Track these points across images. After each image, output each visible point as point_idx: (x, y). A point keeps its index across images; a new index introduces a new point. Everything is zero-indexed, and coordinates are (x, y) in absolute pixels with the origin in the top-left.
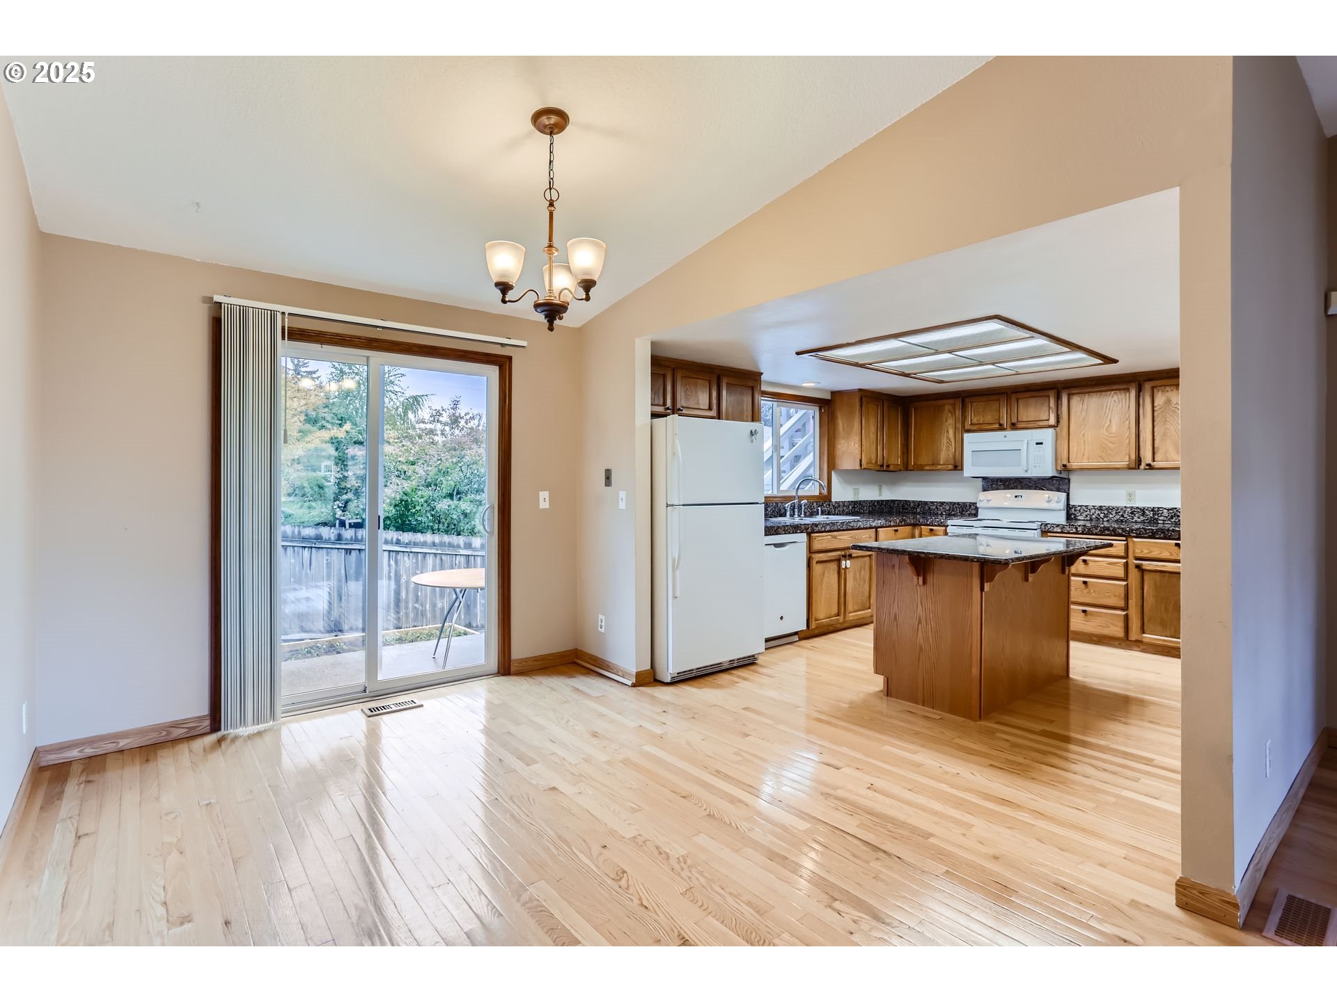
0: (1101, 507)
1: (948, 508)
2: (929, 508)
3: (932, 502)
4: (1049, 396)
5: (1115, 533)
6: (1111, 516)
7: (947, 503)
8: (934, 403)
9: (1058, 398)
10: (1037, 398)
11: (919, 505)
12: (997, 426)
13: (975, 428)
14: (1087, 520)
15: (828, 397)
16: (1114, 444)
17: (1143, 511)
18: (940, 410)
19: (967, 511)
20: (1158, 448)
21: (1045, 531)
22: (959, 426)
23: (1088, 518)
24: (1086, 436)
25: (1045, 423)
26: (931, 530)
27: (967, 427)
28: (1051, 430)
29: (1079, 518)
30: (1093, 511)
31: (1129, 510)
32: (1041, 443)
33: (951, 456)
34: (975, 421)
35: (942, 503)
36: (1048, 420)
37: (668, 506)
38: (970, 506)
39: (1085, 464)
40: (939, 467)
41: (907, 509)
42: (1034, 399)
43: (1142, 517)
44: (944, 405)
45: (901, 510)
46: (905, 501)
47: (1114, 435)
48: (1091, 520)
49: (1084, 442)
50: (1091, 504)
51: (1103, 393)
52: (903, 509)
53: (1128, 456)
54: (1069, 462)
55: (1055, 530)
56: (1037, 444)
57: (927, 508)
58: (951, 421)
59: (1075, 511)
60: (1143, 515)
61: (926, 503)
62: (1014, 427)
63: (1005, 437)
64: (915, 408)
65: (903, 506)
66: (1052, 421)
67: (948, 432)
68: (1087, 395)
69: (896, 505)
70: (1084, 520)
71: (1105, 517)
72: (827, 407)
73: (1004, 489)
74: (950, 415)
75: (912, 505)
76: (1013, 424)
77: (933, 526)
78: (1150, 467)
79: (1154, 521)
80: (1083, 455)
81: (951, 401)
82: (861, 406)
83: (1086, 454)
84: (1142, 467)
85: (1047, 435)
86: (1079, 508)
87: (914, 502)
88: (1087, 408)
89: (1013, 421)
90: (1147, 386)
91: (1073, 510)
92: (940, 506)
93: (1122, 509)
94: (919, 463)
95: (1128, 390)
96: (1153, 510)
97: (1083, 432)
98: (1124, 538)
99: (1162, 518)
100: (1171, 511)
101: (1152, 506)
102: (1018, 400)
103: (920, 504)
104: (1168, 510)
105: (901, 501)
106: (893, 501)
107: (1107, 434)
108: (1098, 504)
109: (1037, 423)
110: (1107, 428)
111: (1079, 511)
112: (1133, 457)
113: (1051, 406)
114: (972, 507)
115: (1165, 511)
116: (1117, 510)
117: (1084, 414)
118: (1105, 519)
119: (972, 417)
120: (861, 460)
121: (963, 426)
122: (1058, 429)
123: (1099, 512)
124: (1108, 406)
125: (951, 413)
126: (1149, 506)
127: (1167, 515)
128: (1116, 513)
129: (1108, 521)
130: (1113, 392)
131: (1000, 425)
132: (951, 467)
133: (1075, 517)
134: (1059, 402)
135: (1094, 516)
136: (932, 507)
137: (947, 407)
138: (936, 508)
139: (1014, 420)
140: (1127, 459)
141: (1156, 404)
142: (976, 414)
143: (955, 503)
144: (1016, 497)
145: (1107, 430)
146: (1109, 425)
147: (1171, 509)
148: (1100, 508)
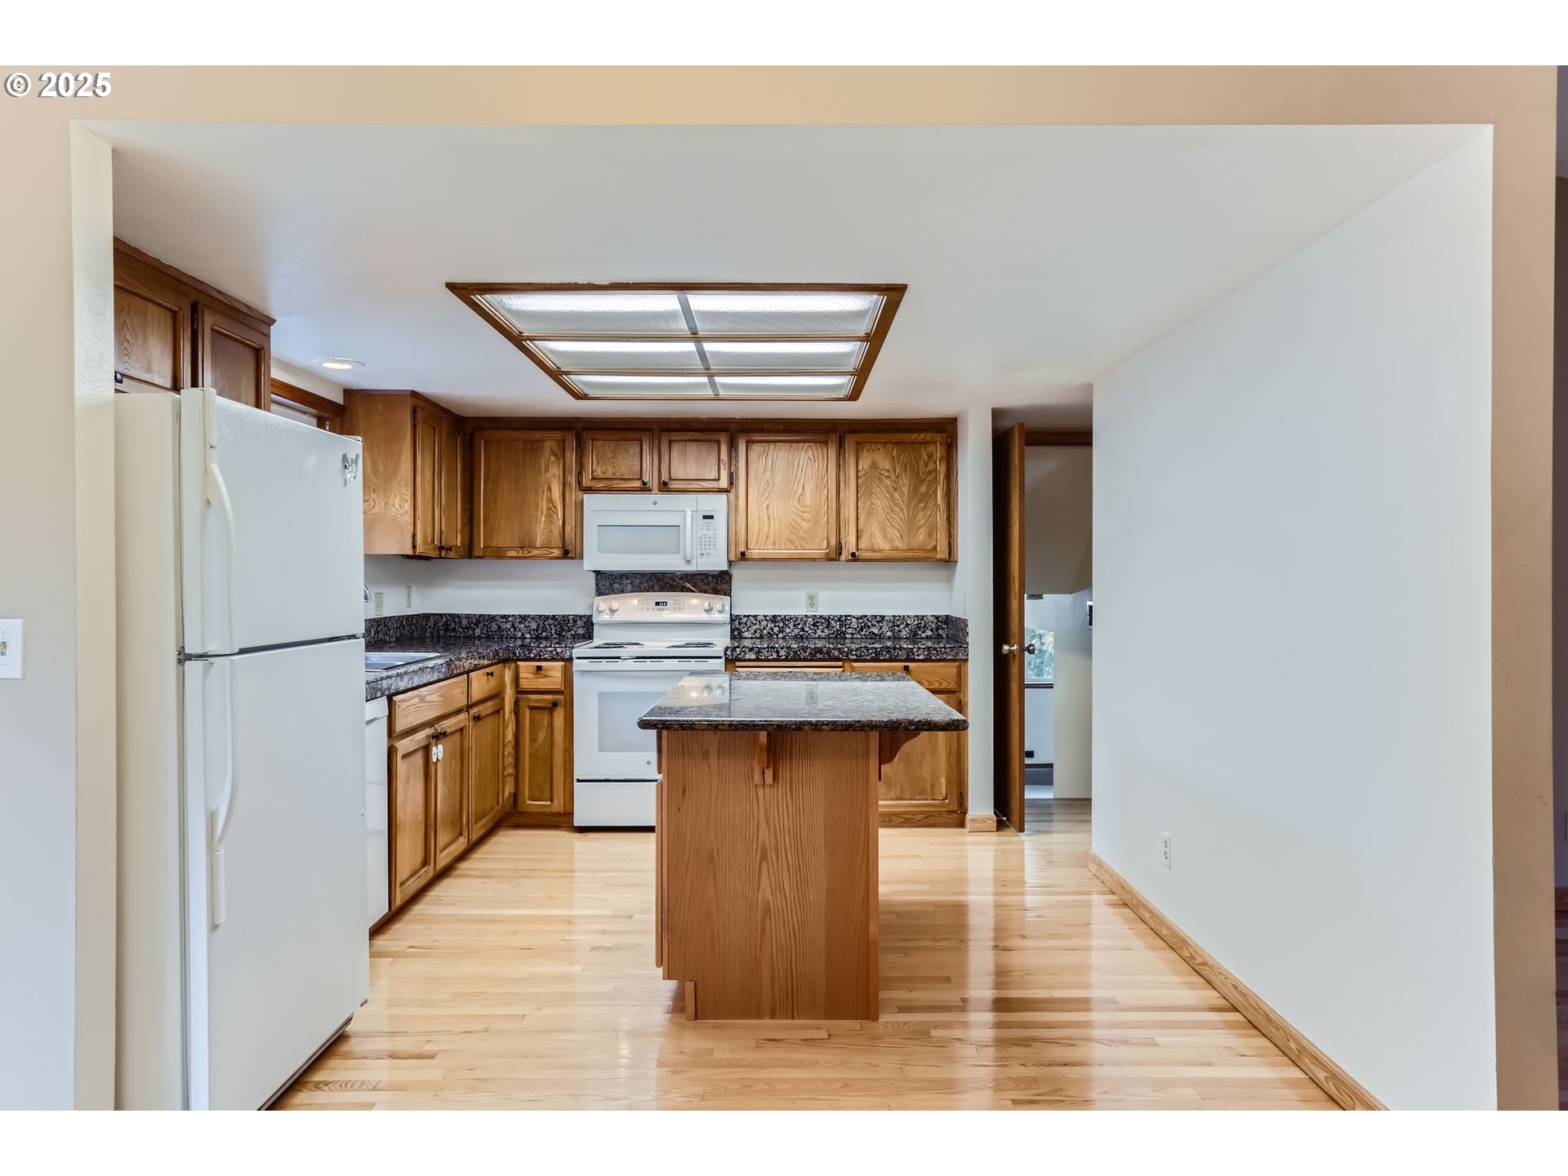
0: (774, 616)
1: (534, 626)
2: (499, 627)
3: (504, 617)
4: (718, 442)
5: (829, 655)
6: (788, 630)
7: (533, 618)
8: (526, 435)
9: (732, 446)
10: (700, 443)
11: (478, 622)
12: (638, 484)
13: (600, 485)
14: (756, 638)
15: (339, 399)
16: (808, 522)
17: (827, 620)
18: (534, 448)
19: (569, 630)
20: (862, 530)
21: (732, 659)
22: (573, 479)
23: (758, 635)
24: (771, 507)
25: (714, 485)
26: (539, 668)
27: (586, 482)
28: (724, 496)
29: (746, 634)
30: (764, 623)
31: (810, 620)
32: (711, 517)
33: (556, 532)
34: (599, 473)
35: (524, 618)
36: (718, 480)
37: (184, 657)
38: (575, 621)
39: (770, 552)
40: (535, 552)
41: (454, 630)
42: (696, 444)
43: (826, 631)
44: (542, 441)
45: (442, 632)
46: (450, 615)
47: (808, 509)
48: (761, 637)
49: (769, 517)
50: (760, 612)
51: (794, 445)
52: (446, 630)
53: (826, 541)
54: (748, 549)
55: (747, 656)
56: (705, 517)
57: (494, 627)
58: (555, 471)
59: (740, 624)
60: (828, 627)
61: (492, 618)
62: (664, 487)
63: (655, 503)
64: (486, 441)
65: (446, 625)
66: (724, 483)
67: (549, 489)
68: (772, 446)
69: (431, 624)
70: (752, 638)
71: (780, 631)
72: (338, 419)
73: (632, 592)
74: (553, 458)
75: (465, 622)
76: (665, 484)
77: (539, 660)
78: (854, 557)
79: (840, 636)
80: (767, 538)
81: (557, 435)
82: (414, 426)
83: (771, 535)
84: (843, 557)
85: (718, 504)
86: (744, 620)
87: (468, 616)
88: (772, 466)
89: (663, 478)
90: (850, 442)
91: (737, 623)
92: (520, 623)
93: (801, 620)
94: (494, 544)
95: (825, 443)
96: (839, 620)
97: (767, 502)
98: (840, 663)
99: (850, 631)
100: (861, 621)
101: (839, 614)
102: (670, 442)
103: (481, 620)
104: (857, 619)
105: (441, 615)
106: (426, 616)
107: (798, 506)
108: (770, 613)
109: (700, 483)
110: (799, 498)
111: (746, 623)
112: (833, 543)
113: (722, 458)
114: (579, 623)
115: (854, 620)
116: (796, 620)
117: (768, 475)
118: (781, 635)
119: (595, 467)
120: (414, 536)
121: (579, 483)
122: (732, 495)
123: (773, 625)
124: (801, 464)
125: (556, 456)
126: (835, 614)
127: (856, 627)
128: (795, 625)
129: (784, 638)
130: (806, 445)
131: (644, 484)
132: (556, 552)
133: (739, 634)
134: (733, 454)
135: (765, 632)
136: (504, 626)
137: (548, 445)
138: (513, 626)
139: (665, 477)
140: (825, 545)
141: (860, 468)
142: (601, 461)
143: (547, 617)
144: (657, 604)
145: (799, 501)
146: (801, 495)
147: (861, 618)
148: (774, 619)
